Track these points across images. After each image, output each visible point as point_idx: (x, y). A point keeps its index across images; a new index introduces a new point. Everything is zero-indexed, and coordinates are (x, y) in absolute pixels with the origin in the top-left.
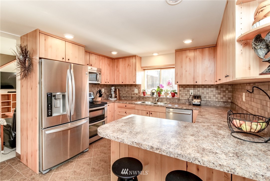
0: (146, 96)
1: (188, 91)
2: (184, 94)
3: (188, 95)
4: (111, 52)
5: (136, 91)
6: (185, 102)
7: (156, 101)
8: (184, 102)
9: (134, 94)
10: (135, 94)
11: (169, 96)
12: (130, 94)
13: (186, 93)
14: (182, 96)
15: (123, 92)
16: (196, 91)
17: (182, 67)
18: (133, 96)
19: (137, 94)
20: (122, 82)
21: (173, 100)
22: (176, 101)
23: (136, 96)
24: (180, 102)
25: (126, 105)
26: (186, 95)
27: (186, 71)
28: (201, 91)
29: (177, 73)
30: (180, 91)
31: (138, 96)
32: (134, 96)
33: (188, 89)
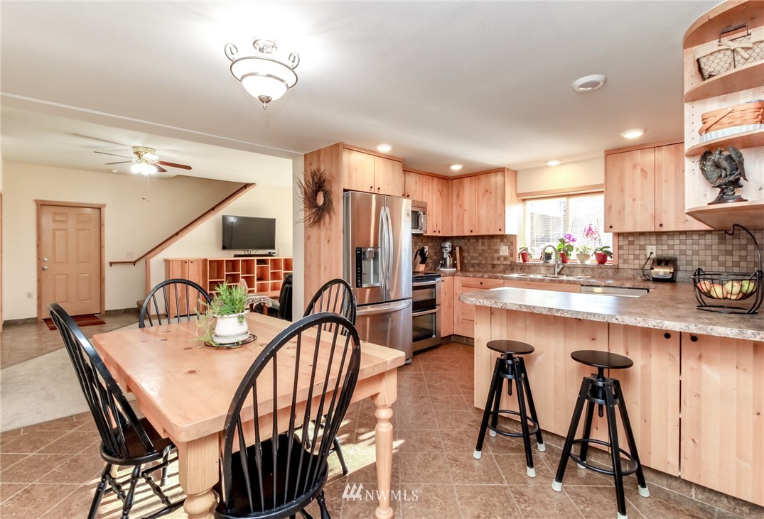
0: (530, 262)
1: (642, 248)
2: (631, 257)
3: (642, 257)
4: (449, 166)
5: (504, 250)
6: (633, 275)
7: (554, 274)
8: (631, 276)
9: (499, 259)
10: (502, 259)
11: (592, 261)
12: (489, 258)
13: (637, 252)
14: (626, 261)
15: (472, 255)
16: (665, 247)
17: (622, 190)
18: (496, 262)
19: (505, 258)
20: (472, 231)
21: (600, 271)
22: (610, 272)
23: (505, 263)
24: (619, 275)
25: (481, 280)
26: (637, 257)
27: (634, 200)
28: (677, 247)
29: (610, 206)
30: (620, 248)
31: (508, 263)
32: (499, 262)
33: (642, 242)
